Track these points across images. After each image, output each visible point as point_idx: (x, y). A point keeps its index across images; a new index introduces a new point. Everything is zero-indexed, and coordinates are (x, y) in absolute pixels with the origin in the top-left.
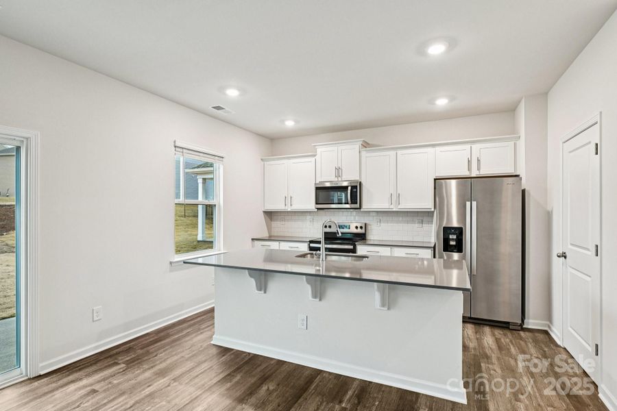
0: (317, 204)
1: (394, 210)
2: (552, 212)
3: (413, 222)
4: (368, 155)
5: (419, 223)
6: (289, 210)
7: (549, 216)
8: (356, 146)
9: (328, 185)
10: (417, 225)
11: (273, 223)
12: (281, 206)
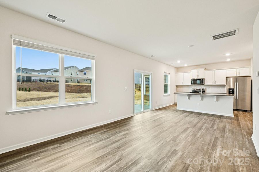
0: (191, 84)
1: (214, 85)
5: (221, 88)
9: (195, 79)
11: (177, 88)
12: (181, 84)
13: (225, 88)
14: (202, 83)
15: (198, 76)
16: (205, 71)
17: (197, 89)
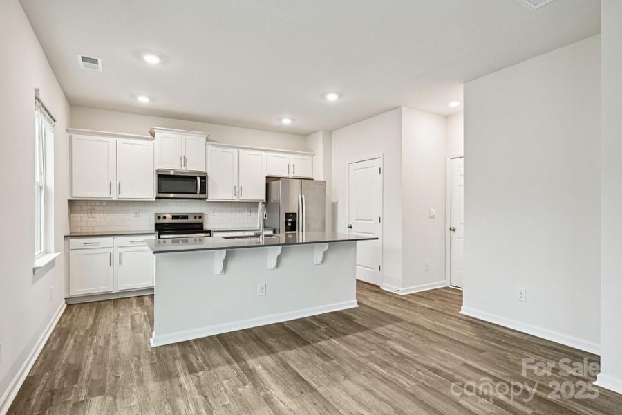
0: (159, 192)
1: (236, 200)
2: (337, 203)
3: (244, 211)
4: (213, 148)
5: (248, 212)
6: (115, 199)
7: (334, 206)
8: (203, 139)
9: (172, 173)
10: (247, 214)
11: (73, 215)
12: (104, 195)
13: (258, 212)
14: (201, 193)
15: (183, 160)
16: (209, 147)
17: (174, 217)
